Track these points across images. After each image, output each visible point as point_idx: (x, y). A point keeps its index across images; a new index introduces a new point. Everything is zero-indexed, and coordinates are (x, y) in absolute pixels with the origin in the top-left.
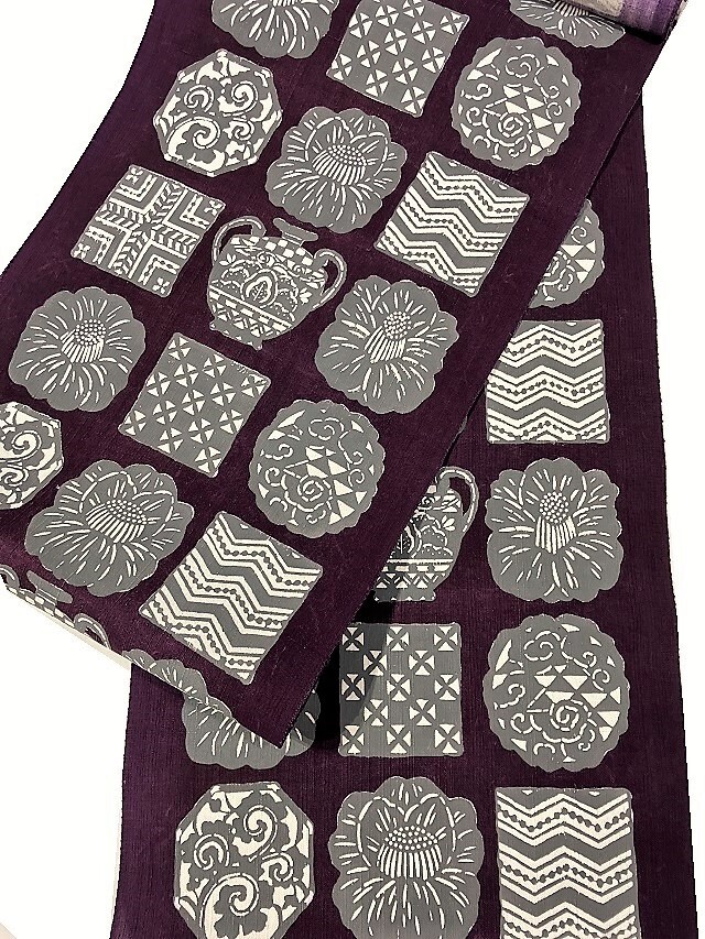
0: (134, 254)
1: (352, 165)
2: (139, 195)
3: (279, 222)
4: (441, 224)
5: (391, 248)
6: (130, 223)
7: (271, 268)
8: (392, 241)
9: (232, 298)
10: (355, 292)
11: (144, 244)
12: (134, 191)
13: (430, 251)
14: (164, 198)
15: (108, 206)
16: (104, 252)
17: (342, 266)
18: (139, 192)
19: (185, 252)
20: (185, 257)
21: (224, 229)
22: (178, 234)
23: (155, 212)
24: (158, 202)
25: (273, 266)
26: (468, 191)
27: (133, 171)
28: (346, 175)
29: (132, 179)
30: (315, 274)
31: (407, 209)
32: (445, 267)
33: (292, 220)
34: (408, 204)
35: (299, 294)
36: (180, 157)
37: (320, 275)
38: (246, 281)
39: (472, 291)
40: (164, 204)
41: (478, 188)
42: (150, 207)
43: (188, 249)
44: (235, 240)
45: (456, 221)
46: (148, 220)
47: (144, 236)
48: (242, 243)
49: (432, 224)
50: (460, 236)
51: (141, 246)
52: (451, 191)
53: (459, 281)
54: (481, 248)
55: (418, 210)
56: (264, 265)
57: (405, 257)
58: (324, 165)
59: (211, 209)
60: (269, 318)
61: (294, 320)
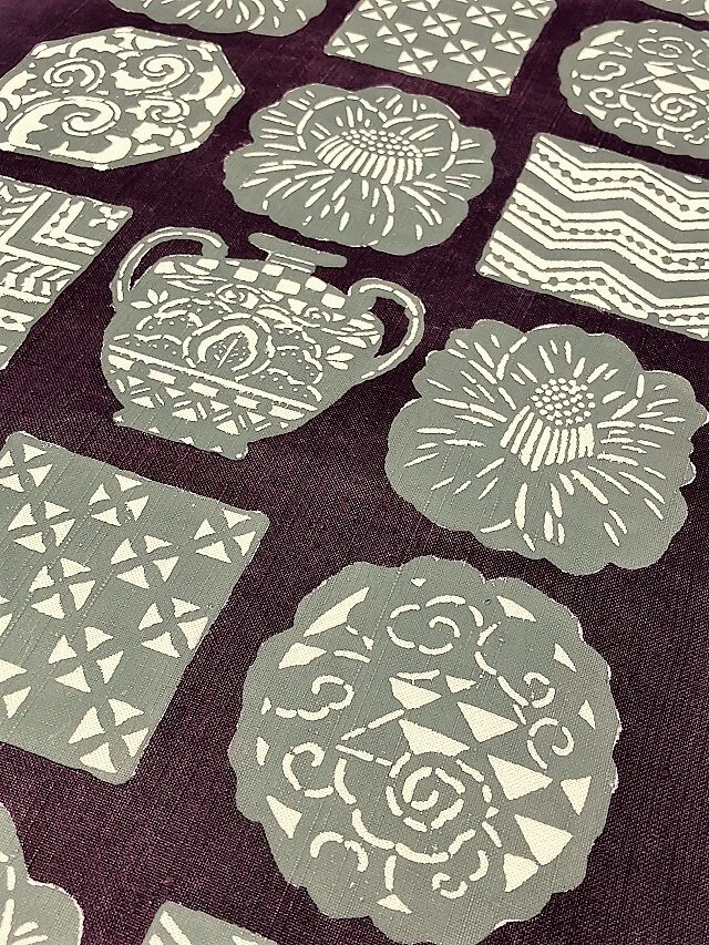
1: (396, 157)
3: (258, 239)
4: (599, 236)
5: (511, 274)
7: (253, 312)
8: (510, 263)
9: (164, 365)
10: (452, 351)
13: (592, 275)
17: (413, 305)
19: (45, 292)
20: (47, 300)
22: (29, 264)
25: (257, 308)
26: (632, 184)
30: (353, 322)
31: (526, 215)
34: (523, 208)
35: (325, 354)
38: (199, 332)
39: (704, 332)
41: (650, 179)
43: (53, 287)
44: (164, 267)
45: (628, 231)
48: (180, 271)
49: (583, 236)
50: (644, 253)
52: (601, 186)
53: (671, 318)
54: (693, 266)
55: (546, 216)
56: (235, 306)
57: (545, 287)
59: (103, 220)
60: (258, 398)
61: (319, 397)
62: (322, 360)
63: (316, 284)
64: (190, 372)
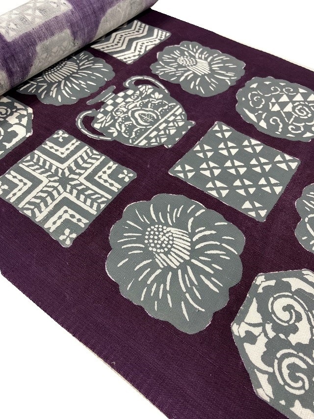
0: (90, 192)
1: (64, 66)
2: (25, 185)
3: (91, 102)
4: (122, 39)
5: (133, 58)
6: (55, 193)
8: (128, 57)
10: (160, 74)
11: (81, 184)
12: (19, 188)
14: (37, 166)
15: (28, 209)
16: (78, 216)
18: (21, 184)
19: (98, 157)
20: (103, 157)
22: (79, 159)
23: (49, 174)
24: (39, 171)
25: (127, 109)
28: (69, 69)
29: (3, 190)
30: (141, 90)
31: (107, 49)
32: (152, 40)
33: (93, 96)
34: (103, 48)
35: (155, 98)
36: (1, 153)
37: (143, 87)
38: (135, 123)
39: (168, 34)
42: (42, 177)
43: (96, 154)
44: (97, 126)
46: (56, 178)
47: (73, 183)
48: (101, 123)
50: (133, 34)
51: (83, 187)
53: (161, 37)
54: (142, 29)
55: (109, 45)
56: (125, 113)
58: (55, 78)
59: (61, 137)
60: (171, 116)
61: (175, 104)
62: (157, 99)
63: (121, 94)
64: (154, 127)
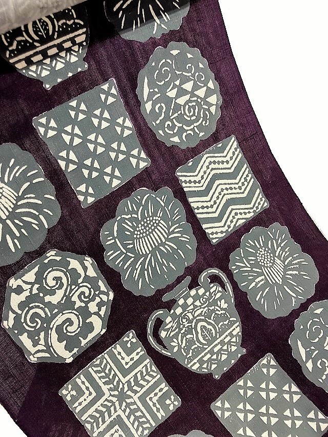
1: (156, 227)
2: (90, 394)
3: (166, 298)
4: (220, 197)
5: (220, 235)
6: (112, 408)
7: (194, 318)
8: (216, 232)
9: (203, 354)
10: (235, 272)
11: (135, 403)
12: (85, 396)
13: (233, 214)
14: (103, 374)
17: (215, 271)
18: (87, 393)
19: (155, 374)
20: (159, 376)
21: (151, 339)
22: (139, 375)
23: (112, 386)
24: (104, 380)
25: (193, 316)
26: (211, 167)
27: (64, 392)
28: (159, 235)
29: (72, 396)
30: (211, 291)
31: (201, 210)
32: (247, 211)
33: (170, 288)
34: (198, 208)
35: (220, 307)
36: (76, 350)
37: (214, 288)
38: (195, 338)
39: (266, 204)
40: (107, 376)
41: (212, 160)
42: (105, 388)
43: (154, 371)
44: (163, 334)
45: (224, 187)
47: (128, 401)
48: (167, 330)
49: (218, 202)
50: (234, 191)
51: (135, 407)
52: (205, 177)
53: (257, 208)
54: (246, 183)
55: (205, 204)
56: (190, 321)
57: (229, 230)
58: (144, 247)
59: (130, 342)
60: (227, 335)
61: (235, 319)
62: (222, 309)
63: (193, 292)
